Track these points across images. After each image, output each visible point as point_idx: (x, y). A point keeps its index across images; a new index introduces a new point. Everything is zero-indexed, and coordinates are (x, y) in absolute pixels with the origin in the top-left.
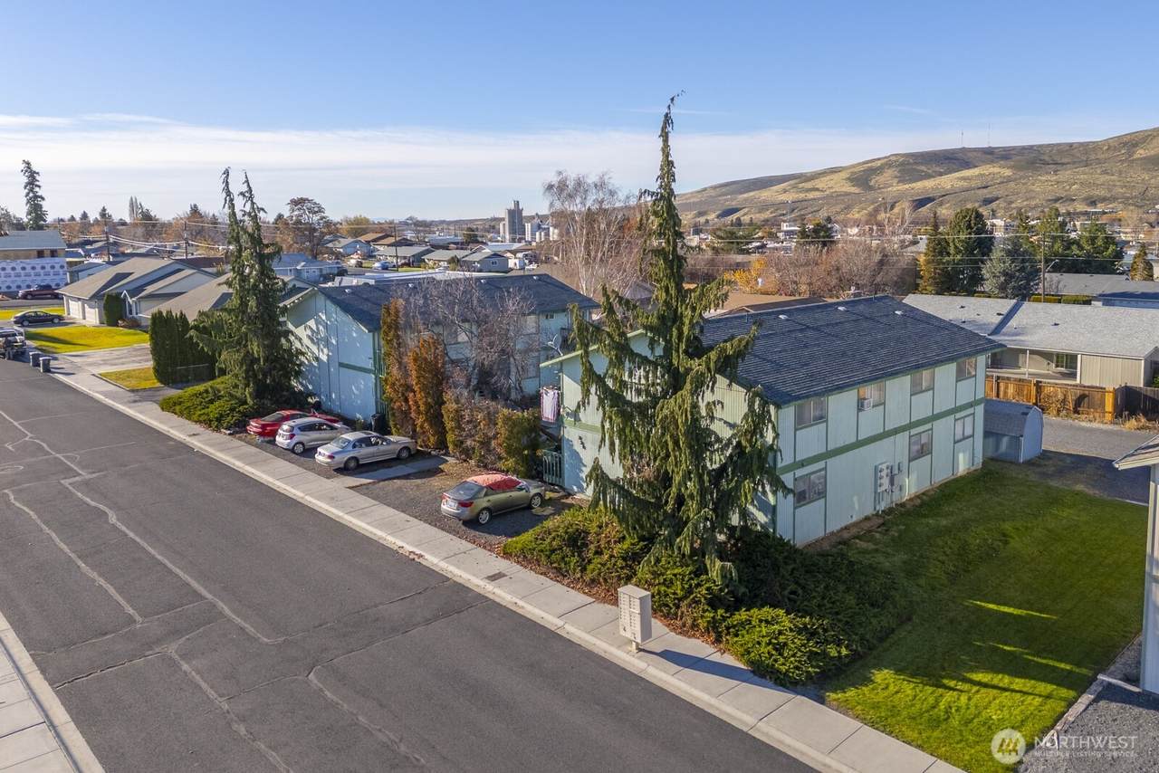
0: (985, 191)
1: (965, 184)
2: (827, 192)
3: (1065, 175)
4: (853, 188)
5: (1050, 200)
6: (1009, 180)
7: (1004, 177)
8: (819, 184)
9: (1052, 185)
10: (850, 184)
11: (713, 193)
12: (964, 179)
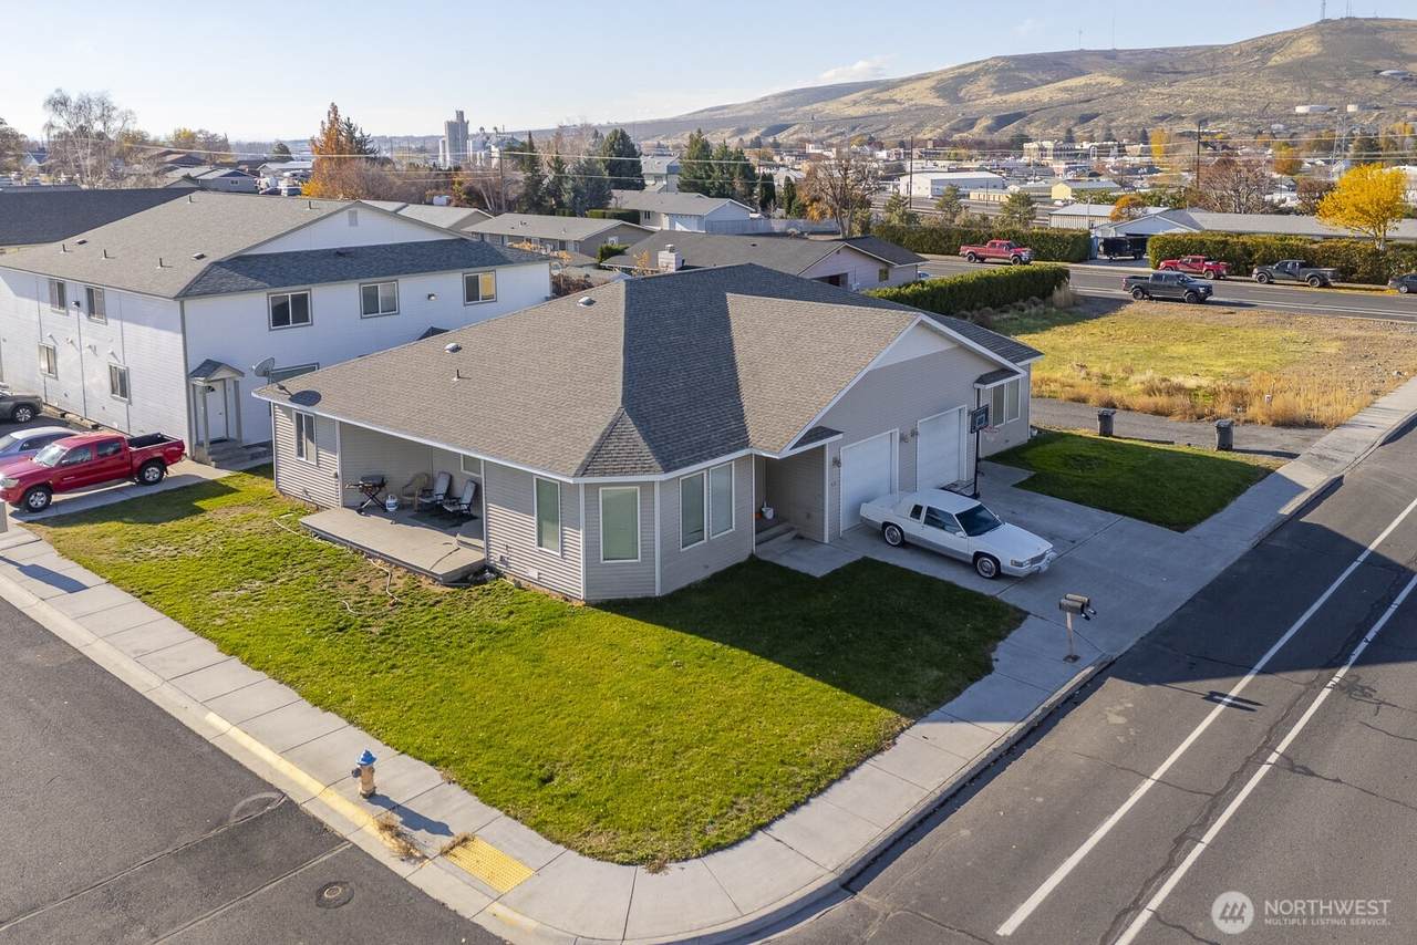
0: (1085, 105)
1: (1066, 96)
2: (906, 105)
3: (1181, 87)
4: (937, 100)
5: (1156, 118)
6: (1118, 91)
7: (1113, 89)
8: (898, 94)
9: (1162, 99)
10: (934, 94)
11: (772, 104)
12: (1066, 90)
